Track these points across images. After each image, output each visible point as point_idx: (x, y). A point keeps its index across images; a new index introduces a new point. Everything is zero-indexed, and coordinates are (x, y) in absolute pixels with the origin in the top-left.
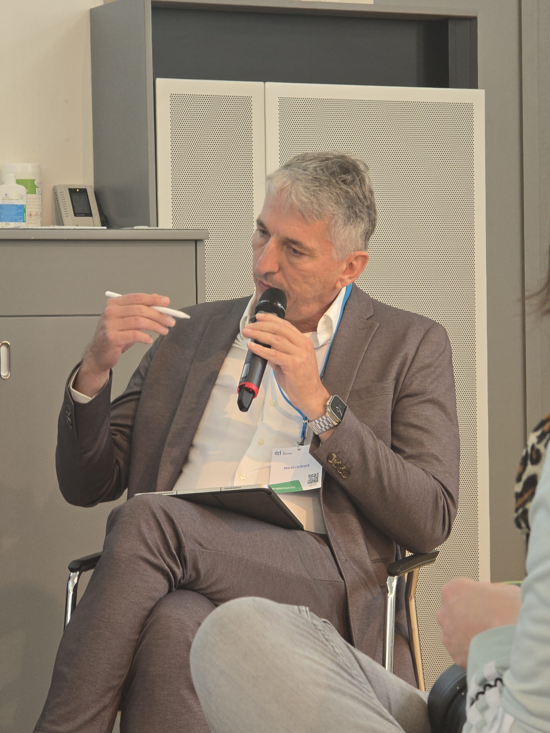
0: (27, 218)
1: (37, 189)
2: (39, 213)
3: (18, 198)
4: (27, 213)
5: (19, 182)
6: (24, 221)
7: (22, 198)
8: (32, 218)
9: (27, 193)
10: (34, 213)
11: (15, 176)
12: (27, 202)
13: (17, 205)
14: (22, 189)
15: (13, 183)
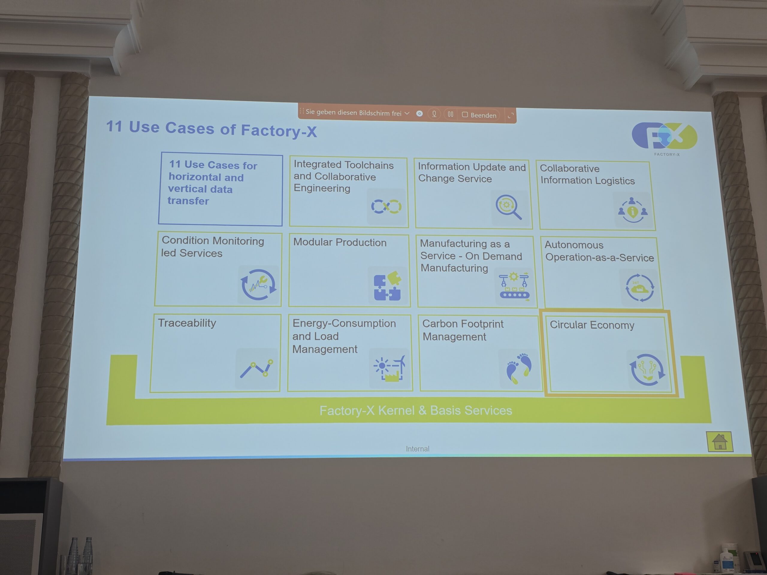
0: (734, 566)
1: (737, 554)
2: (739, 564)
3: (729, 558)
4: (734, 564)
5: (729, 551)
6: (733, 568)
7: (731, 558)
8: (736, 566)
9: (734, 556)
10: (737, 564)
11: (728, 549)
12: (734, 560)
13: (729, 561)
14: (731, 555)
15: (727, 551)
